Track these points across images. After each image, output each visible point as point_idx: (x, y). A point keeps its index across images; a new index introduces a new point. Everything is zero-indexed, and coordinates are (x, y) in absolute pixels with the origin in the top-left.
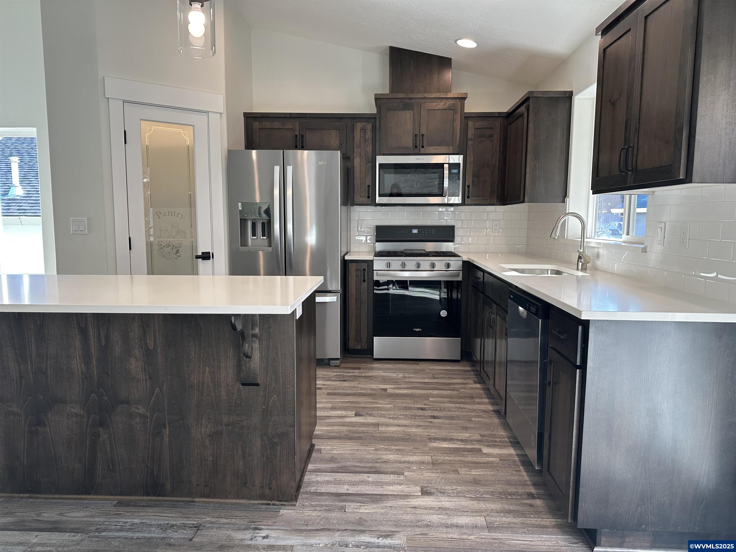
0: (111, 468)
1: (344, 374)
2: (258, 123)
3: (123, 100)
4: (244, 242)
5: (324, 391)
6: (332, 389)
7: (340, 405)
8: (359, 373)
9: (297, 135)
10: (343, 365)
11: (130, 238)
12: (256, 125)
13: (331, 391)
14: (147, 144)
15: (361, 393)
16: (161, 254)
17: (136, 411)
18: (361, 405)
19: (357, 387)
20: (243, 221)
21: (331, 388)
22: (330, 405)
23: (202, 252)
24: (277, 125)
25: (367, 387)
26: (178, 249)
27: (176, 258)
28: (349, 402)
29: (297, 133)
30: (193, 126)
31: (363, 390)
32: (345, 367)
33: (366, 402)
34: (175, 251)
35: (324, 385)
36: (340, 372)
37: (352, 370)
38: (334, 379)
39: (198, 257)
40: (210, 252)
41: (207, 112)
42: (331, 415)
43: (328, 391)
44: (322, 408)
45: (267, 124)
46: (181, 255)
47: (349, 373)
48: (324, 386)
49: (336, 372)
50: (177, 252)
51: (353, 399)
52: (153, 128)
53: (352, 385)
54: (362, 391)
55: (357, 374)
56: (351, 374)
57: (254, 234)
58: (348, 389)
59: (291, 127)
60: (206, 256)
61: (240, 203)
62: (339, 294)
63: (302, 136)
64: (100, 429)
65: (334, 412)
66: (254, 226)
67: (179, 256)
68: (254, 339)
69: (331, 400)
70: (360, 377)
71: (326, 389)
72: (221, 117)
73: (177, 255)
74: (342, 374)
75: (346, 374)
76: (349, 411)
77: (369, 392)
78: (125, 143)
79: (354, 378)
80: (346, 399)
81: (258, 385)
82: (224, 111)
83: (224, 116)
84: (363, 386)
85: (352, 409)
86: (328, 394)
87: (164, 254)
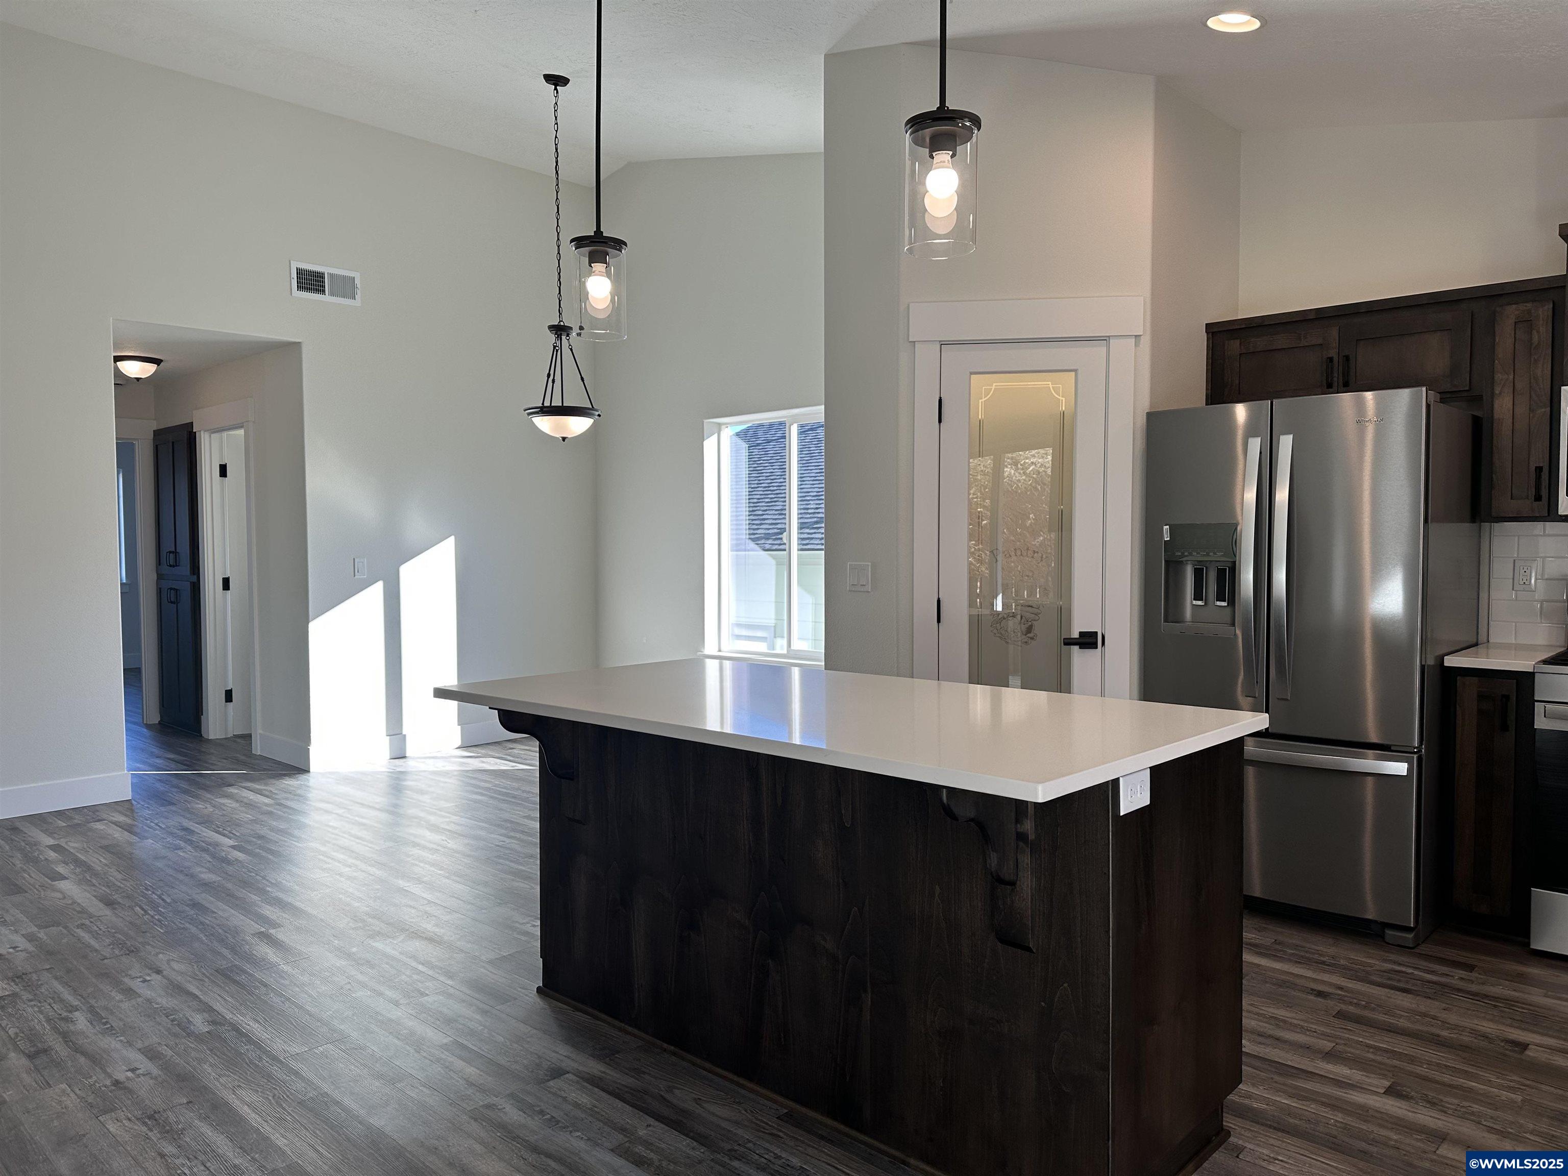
0: (783, 1043)
1: (1416, 972)
2: (1238, 342)
3: (940, 341)
4: (1173, 612)
5: (1330, 1003)
6: (1357, 1005)
7: (1358, 1052)
8: (1462, 979)
9: (1331, 359)
10: (1424, 949)
11: (939, 601)
12: (1234, 346)
13: (1351, 1009)
14: (980, 417)
15: (1438, 1036)
16: (995, 631)
17: (823, 942)
18: (1419, 1070)
19: (1434, 1018)
20: (1173, 566)
21: (1355, 1001)
22: (1328, 1045)
23: (1080, 633)
24: (1281, 341)
25: (1466, 1024)
26: (1030, 623)
27: (1026, 642)
28: (1386, 1051)
29: (1333, 353)
30: (1075, 371)
31: (1448, 1029)
32: (1430, 953)
33: (1438, 1065)
34: (1024, 627)
35: (1341, 988)
36: (1404, 965)
37: (1444, 968)
38: (1379, 980)
39: (1069, 642)
40: (1096, 633)
41: (1106, 339)
42: (1317, 1072)
43: (1343, 1007)
44: (1301, 1047)
45: (1260, 343)
46: (1036, 635)
47: (1432, 972)
48: (1340, 992)
49: (1395, 963)
50: (1029, 629)
51: (1402, 1045)
52: (994, 387)
53: (1422, 1008)
54: (1445, 1033)
55: (1455, 982)
56: (1434, 978)
57: (1198, 596)
58: (1402, 1016)
59: (1320, 341)
60: (1088, 641)
61: (1168, 527)
62: (1415, 756)
63: (1347, 358)
64: (770, 961)
65: (1330, 1067)
66: (1199, 575)
67: (1032, 638)
68: (1021, 844)
69: (1338, 1033)
70: (1459, 990)
71: (1341, 1000)
72: (1137, 344)
73: (1029, 635)
74: (1410, 971)
75: (1420, 974)
76: (1373, 1076)
77: (1466, 1039)
78: (940, 421)
79: (1441, 991)
80: (1384, 1042)
81: (1029, 950)
82: (1144, 330)
83: (1146, 342)
84: (1453, 1018)
85: (1386, 1073)
86: (1340, 1015)
87: (1003, 632)
